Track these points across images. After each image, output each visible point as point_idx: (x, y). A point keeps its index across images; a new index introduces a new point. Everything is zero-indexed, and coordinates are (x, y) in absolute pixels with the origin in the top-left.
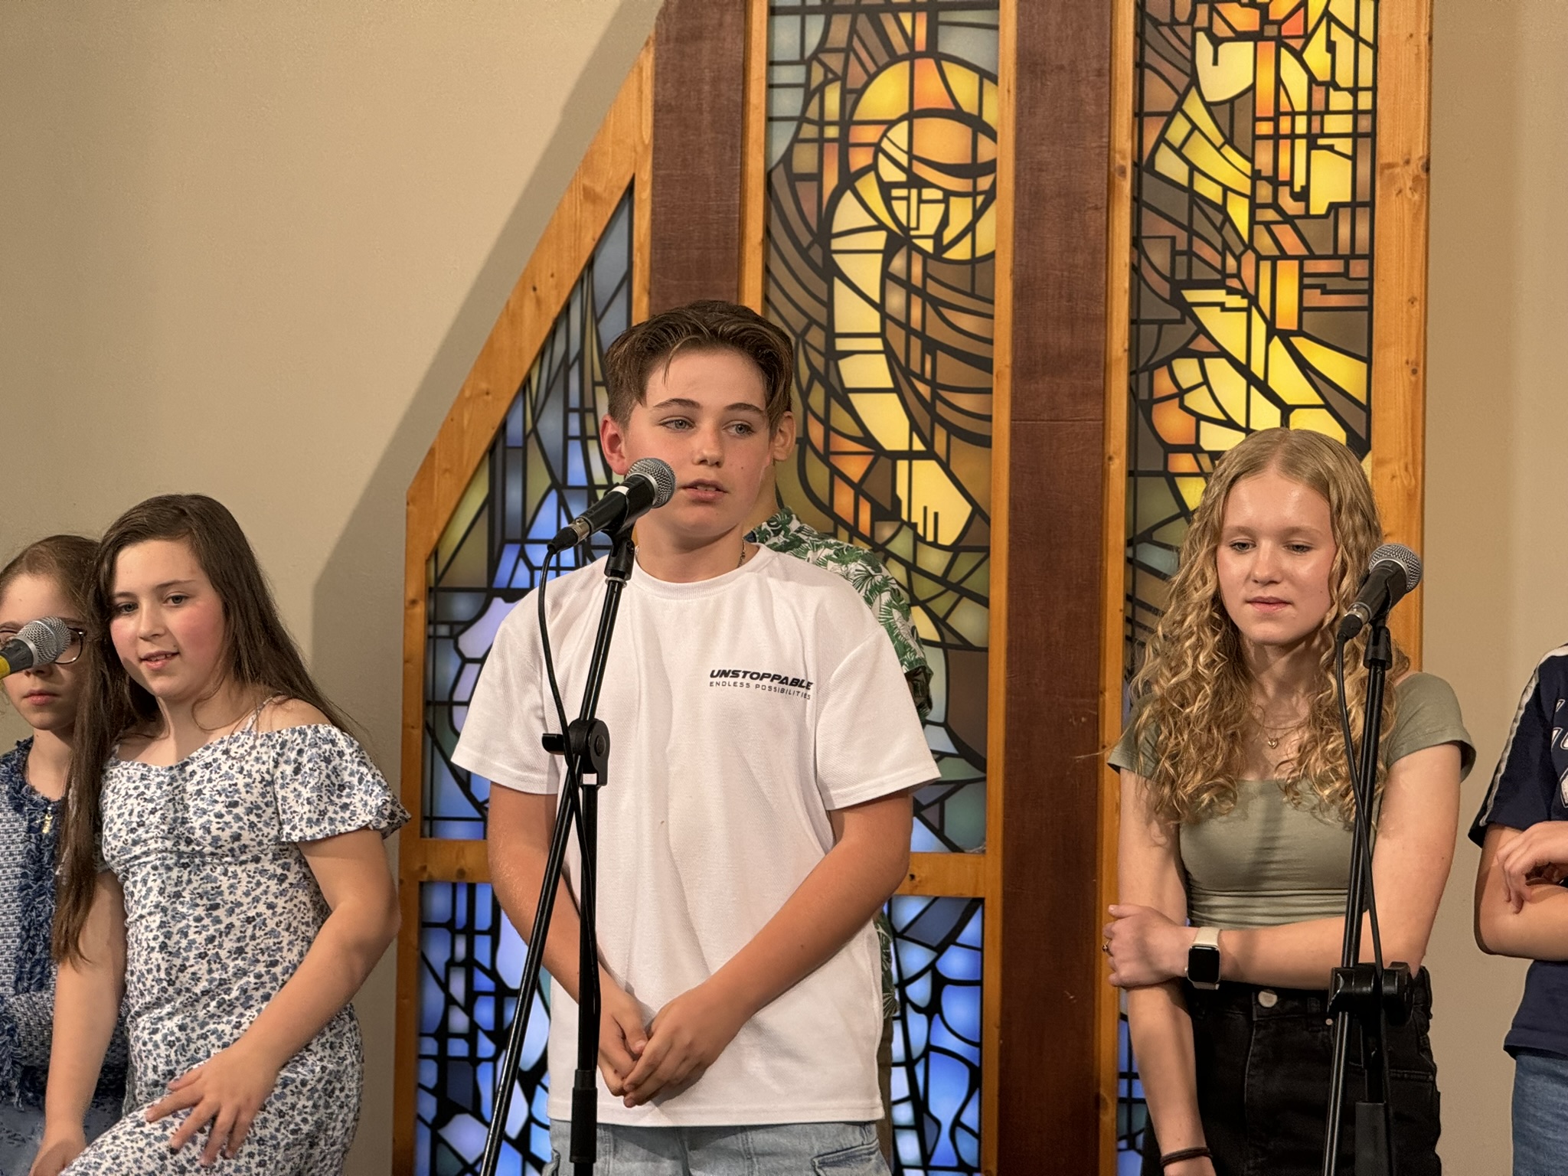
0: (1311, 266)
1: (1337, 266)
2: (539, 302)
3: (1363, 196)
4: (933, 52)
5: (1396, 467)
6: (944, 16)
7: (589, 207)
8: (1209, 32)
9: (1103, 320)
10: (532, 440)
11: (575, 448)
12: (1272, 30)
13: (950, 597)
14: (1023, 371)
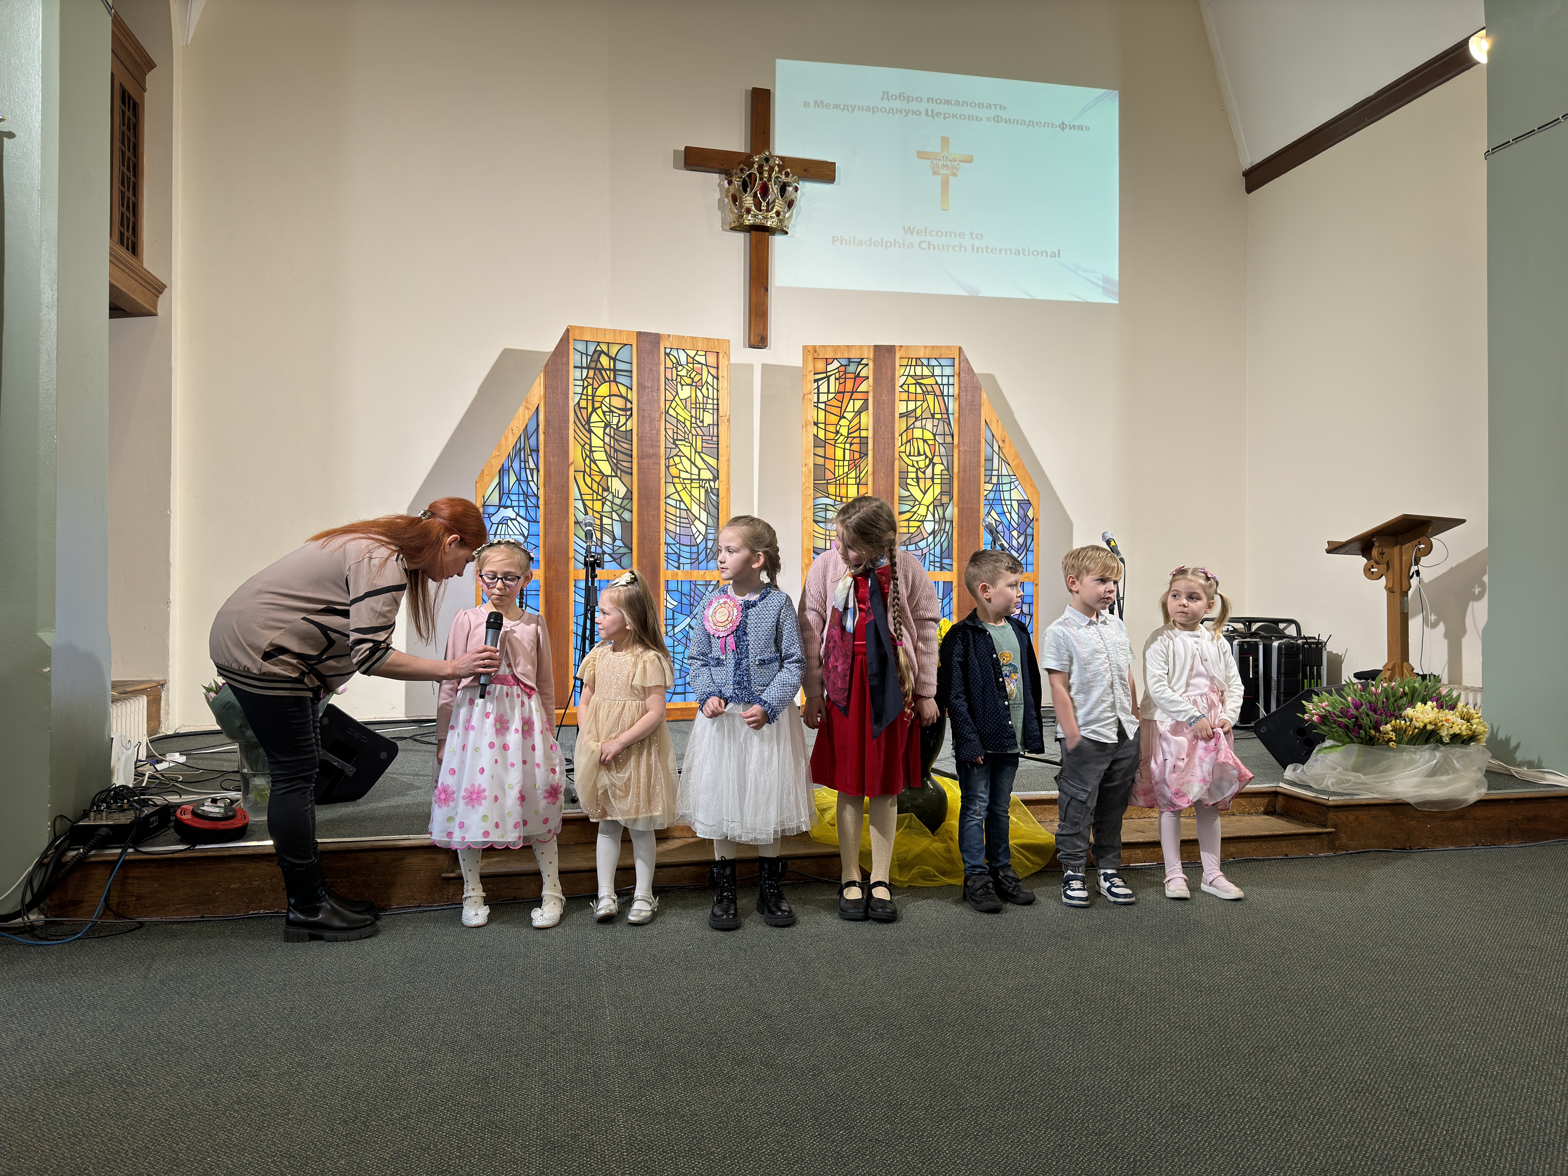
0: (704, 438)
1: (710, 438)
2: (513, 433)
3: (715, 423)
4: (615, 381)
5: (725, 483)
6: (617, 373)
7: (527, 410)
8: (680, 383)
9: (659, 447)
10: (511, 469)
11: (523, 471)
12: (694, 384)
13: (622, 510)
14: (641, 457)
